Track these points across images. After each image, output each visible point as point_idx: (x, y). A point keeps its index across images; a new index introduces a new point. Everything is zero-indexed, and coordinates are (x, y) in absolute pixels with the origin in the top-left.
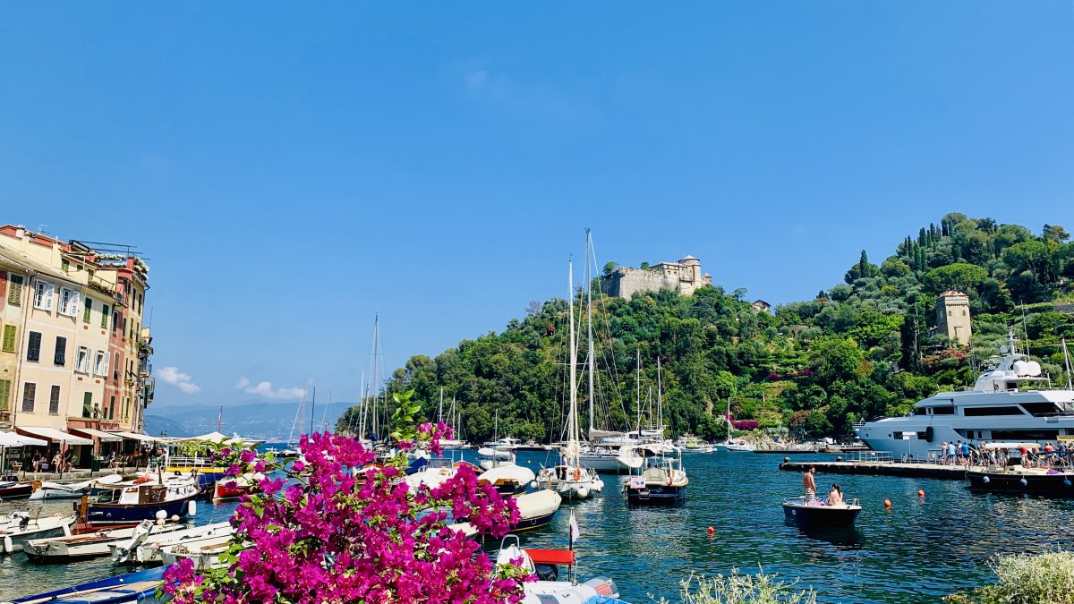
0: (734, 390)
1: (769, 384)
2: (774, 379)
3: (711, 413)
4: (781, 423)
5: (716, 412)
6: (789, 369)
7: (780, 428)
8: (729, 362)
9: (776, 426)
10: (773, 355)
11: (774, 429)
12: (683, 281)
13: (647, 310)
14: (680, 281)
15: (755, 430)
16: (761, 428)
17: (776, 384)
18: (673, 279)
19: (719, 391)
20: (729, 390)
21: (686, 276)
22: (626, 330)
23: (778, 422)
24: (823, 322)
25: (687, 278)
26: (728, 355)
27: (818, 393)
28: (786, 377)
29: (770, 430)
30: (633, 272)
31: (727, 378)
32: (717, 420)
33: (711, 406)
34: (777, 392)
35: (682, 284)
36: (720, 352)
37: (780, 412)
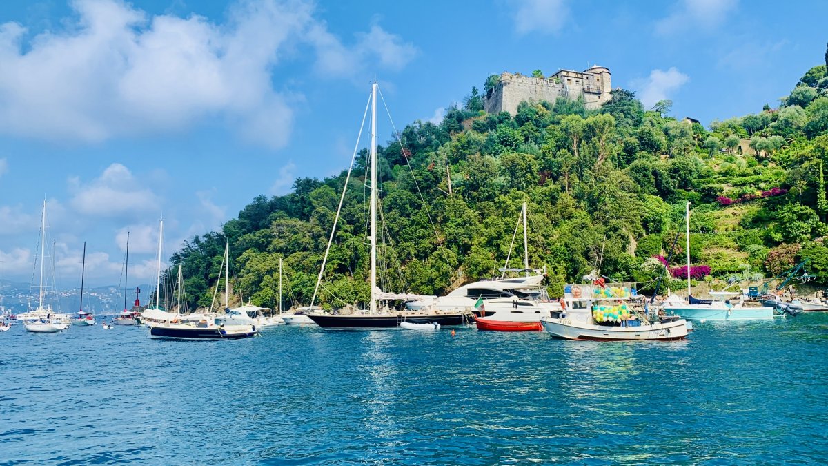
0: (668, 221)
1: (717, 213)
2: (725, 204)
3: (633, 255)
4: (748, 266)
5: (642, 253)
6: (747, 189)
7: (747, 274)
8: (658, 184)
9: (740, 272)
10: (719, 173)
11: (738, 276)
12: (589, 93)
13: (537, 123)
14: (584, 91)
15: (707, 277)
16: (716, 275)
17: (728, 211)
18: (574, 90)
19: (645, 224)
20: (660, 221)
21: (592, 87)
22: (506, 146)
23: (742, 264)
24: (784, 128)
25: (593, 89)
26: (655, 173)
27: (803, 217)
28: (743, 199)
29: (732, 277)
30: (520, 80)
31: (654, 204)
32: (645, 264)
33: (633, 245)
34: (732, 223)
35: (587, 96)
36: (645, 169)
37: (741, 249)
